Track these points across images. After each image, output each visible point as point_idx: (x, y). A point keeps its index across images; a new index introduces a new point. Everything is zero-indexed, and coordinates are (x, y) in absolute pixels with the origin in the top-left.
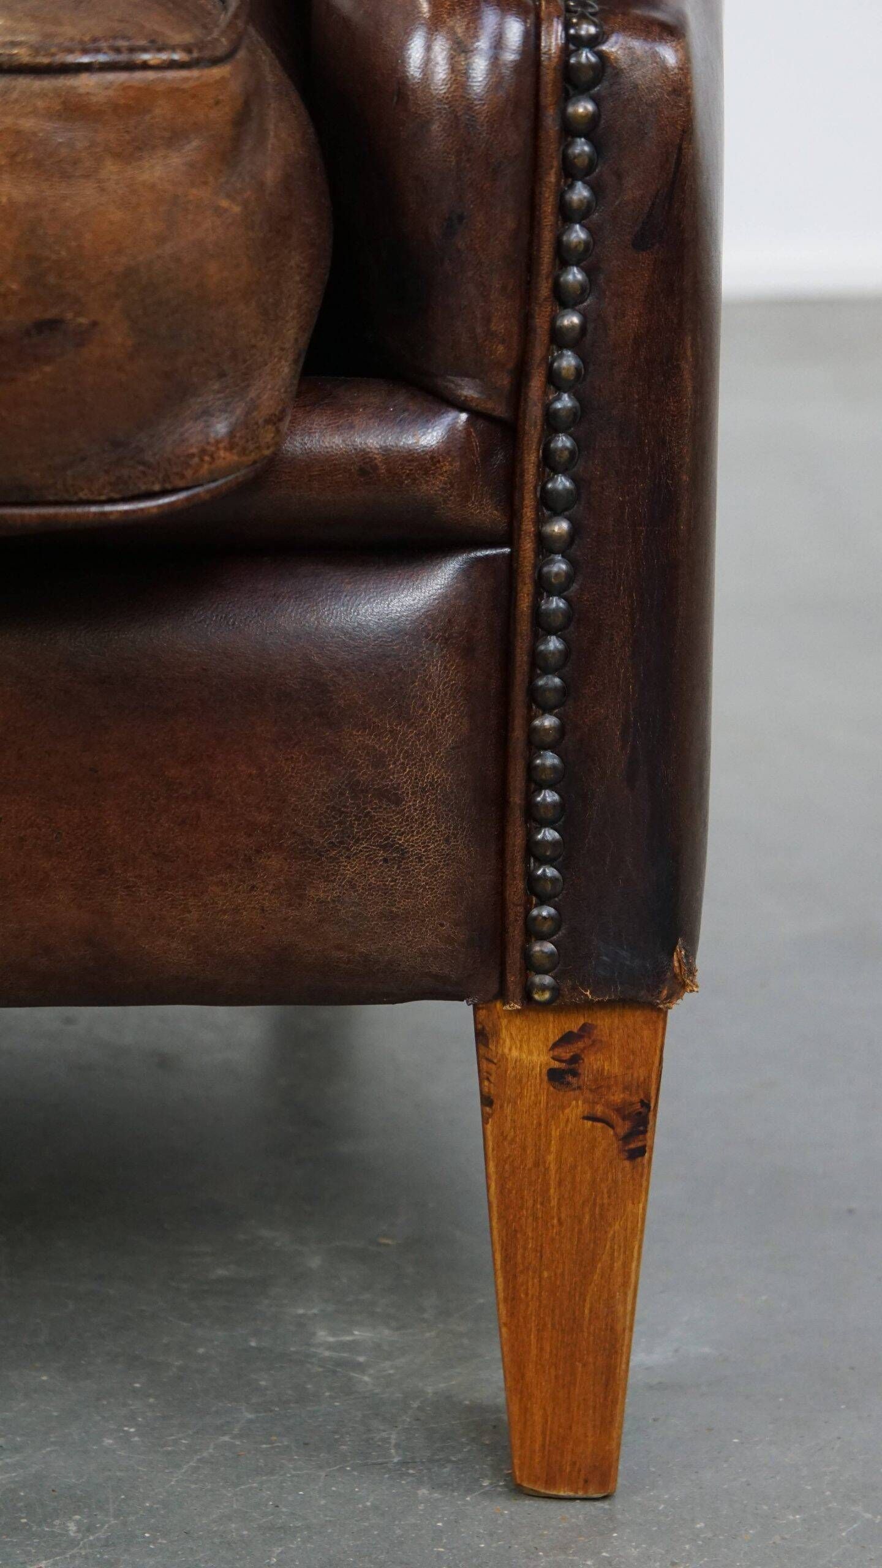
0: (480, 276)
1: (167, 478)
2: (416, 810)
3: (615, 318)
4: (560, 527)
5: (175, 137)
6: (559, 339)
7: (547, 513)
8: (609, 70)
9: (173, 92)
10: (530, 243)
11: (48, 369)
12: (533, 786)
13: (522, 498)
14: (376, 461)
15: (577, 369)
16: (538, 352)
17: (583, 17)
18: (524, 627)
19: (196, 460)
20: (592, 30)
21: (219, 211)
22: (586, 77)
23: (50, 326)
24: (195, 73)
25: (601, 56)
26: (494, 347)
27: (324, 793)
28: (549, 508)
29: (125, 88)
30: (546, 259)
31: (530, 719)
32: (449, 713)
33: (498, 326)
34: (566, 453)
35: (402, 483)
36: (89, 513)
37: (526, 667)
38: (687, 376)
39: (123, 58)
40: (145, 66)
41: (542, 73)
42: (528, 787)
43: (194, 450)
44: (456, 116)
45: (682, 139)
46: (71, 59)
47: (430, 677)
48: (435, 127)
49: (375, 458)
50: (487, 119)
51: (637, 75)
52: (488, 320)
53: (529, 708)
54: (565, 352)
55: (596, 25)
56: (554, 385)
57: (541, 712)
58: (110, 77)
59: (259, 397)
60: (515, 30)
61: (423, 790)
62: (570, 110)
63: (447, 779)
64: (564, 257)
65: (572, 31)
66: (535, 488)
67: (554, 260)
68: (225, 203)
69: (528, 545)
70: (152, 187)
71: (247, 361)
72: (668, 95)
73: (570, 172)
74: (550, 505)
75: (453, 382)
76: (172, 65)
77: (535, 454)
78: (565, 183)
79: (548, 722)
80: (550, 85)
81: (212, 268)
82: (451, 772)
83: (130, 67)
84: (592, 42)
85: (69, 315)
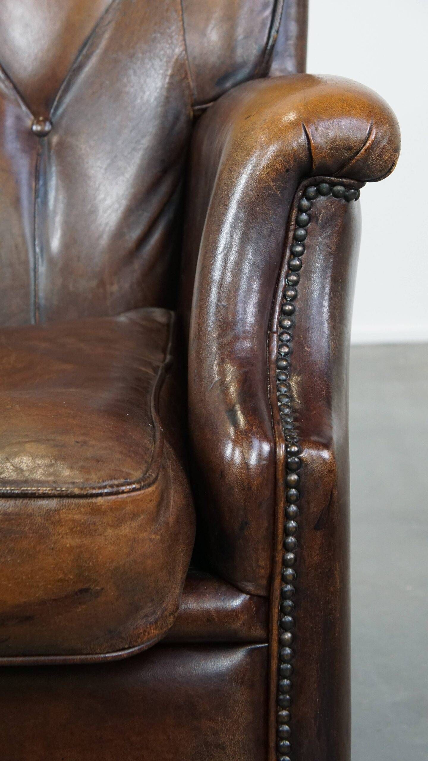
0: (254, 545)
1: (131, 642)
2: (231, 752)
3: (308, 556)
4: (288, 635)
5: (134, 516)
6: (286, 564)
7: (282, 630)
8: (303, 465)
9: (133, 501)
10: (274, 529)
11: (84, 607)
12: (279, 739)
13: (272, 626)
14: (214, 617)
15: (293, 575)
16: (278, 570)
17: (293, 444)
18: (274, 676)
19: (142, 635)
20: (296, 449)
21: (151, 540)
22: (295, 466)
23: (85, 591)
24: (142, 492)
25: (300, 459)
26: (260, 571)
27: (194, 746)
28: (283, 628)
29: (115, 502)
30: (280, 535)
31: (277, 712)
32: (244, 712)
33: (262, 563)
34: (289, 608)
35: (224, 624)
36: (100, 657)
37: (275, 692)
38: (337, 576)
39: (115, 489)
40: (123, 492)
41: (277, 467)
42: (277, 739)
43: (141, 631)
44: (244, 486)
45: (332, 489)
46: (94, 492)
47: (237, 698)
48: (236, 490)
49: (214, 615)
50: (256, 487)
51: (314, 465)
52: (257, 561)
53: (277, 708)
54: (288, 569)
55: (297, 446)
56: (284, 581)
57: (282, 709)
58: (109, 498)
59: (167, 606)
60: (266, 448)
61: (234, 744)
62: (289, 478)
63: (244, 739)
64: (287, 532)
65: (289, 449)
66: (277, 622)
67: (283, 534)
68: (153, 537)
69: (275, 645)
70: (126, 536)
71: (162, 593)
72: (327, 473)
73: (289, 501)
74: (283, 627)
75: (244, 584)
76: (134, 490)
77: (277, 609)
78: (287, 505)
79: (284, 713)
80: (280, 471)
81: (149, 562)
82: (245, 736)
83: (117, 493)
84: (297, 454)
85: (93, 586)
